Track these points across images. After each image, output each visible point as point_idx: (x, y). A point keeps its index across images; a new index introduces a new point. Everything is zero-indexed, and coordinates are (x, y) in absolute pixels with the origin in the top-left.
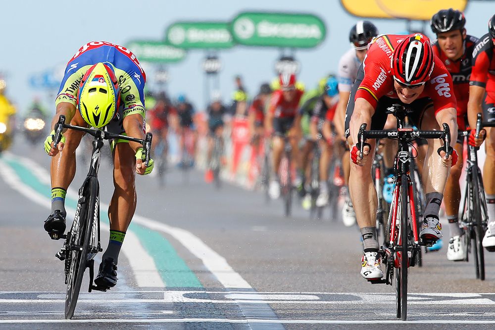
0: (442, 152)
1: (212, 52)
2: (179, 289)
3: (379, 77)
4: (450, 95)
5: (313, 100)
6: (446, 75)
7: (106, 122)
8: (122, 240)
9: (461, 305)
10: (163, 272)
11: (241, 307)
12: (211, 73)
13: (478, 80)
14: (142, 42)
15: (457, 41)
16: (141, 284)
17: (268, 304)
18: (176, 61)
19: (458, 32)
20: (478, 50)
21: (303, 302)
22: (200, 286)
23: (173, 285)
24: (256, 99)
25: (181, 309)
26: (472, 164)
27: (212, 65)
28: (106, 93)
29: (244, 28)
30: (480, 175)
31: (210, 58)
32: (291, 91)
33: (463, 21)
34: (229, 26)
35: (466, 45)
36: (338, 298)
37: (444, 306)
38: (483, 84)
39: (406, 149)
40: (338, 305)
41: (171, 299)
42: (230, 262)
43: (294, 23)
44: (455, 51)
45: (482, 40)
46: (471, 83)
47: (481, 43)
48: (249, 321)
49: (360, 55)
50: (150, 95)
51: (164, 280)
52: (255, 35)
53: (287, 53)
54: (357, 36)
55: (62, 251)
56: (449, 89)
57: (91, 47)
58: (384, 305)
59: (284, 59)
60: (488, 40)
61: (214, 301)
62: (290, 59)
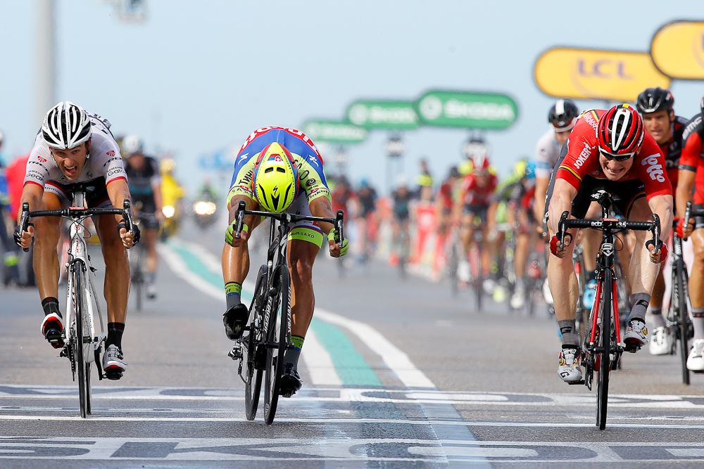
0: (650, 245)
1: (396, 133)
2: (357, 387)
3: (582, 153)
4: (663, 180)
5: (511, 186)
6: (658, 155)
7: (286, 206)
8: (301, 345)
9: (660, 408)
10: (339, 368)
11: (423, 407)
12: (395, 155)
13: (688, 163)
14: (321, 122)
15: (664, 123)
16: (316, 382)
17: (452, 405)
18: (357, 142)
19: (665, 113)
20: (690, 131)
21: (490, 403)
22: (379, 384)
23: (349, 383)
24: (445, 183)
25: (358, 409)
26: (677, 258)
27: (395, 147)
28: (284, 172)
29: (430, 108)
30: (685, 270)
31: (395, 139)
32: (485, 176)
33: (672, 101)
34: (415, 104)
35: (674, 127)
36: (527, 399)
37: (641, 409)
38: (694, 169)
39: (610, 241)
40: (527, 407)
41: (348, 398)
42: (413, 359)
43: (485, 102)
44: (661, 133)
45: (693, 120)
46: (680, 167)
47: (693, 123)
48: (432, 422)
49: (559, 137)
50: (330, 178)
51: (341, 378)
52: (443, 115)
53: (477, 134)
54: (557, 117)
55: (234, 349)
56: (662, 172)
57: (258, 134)
58: (576, 407)
59: (473, 141)
60: (701, 121)
61: (394, 401)
62: (480, 141)
